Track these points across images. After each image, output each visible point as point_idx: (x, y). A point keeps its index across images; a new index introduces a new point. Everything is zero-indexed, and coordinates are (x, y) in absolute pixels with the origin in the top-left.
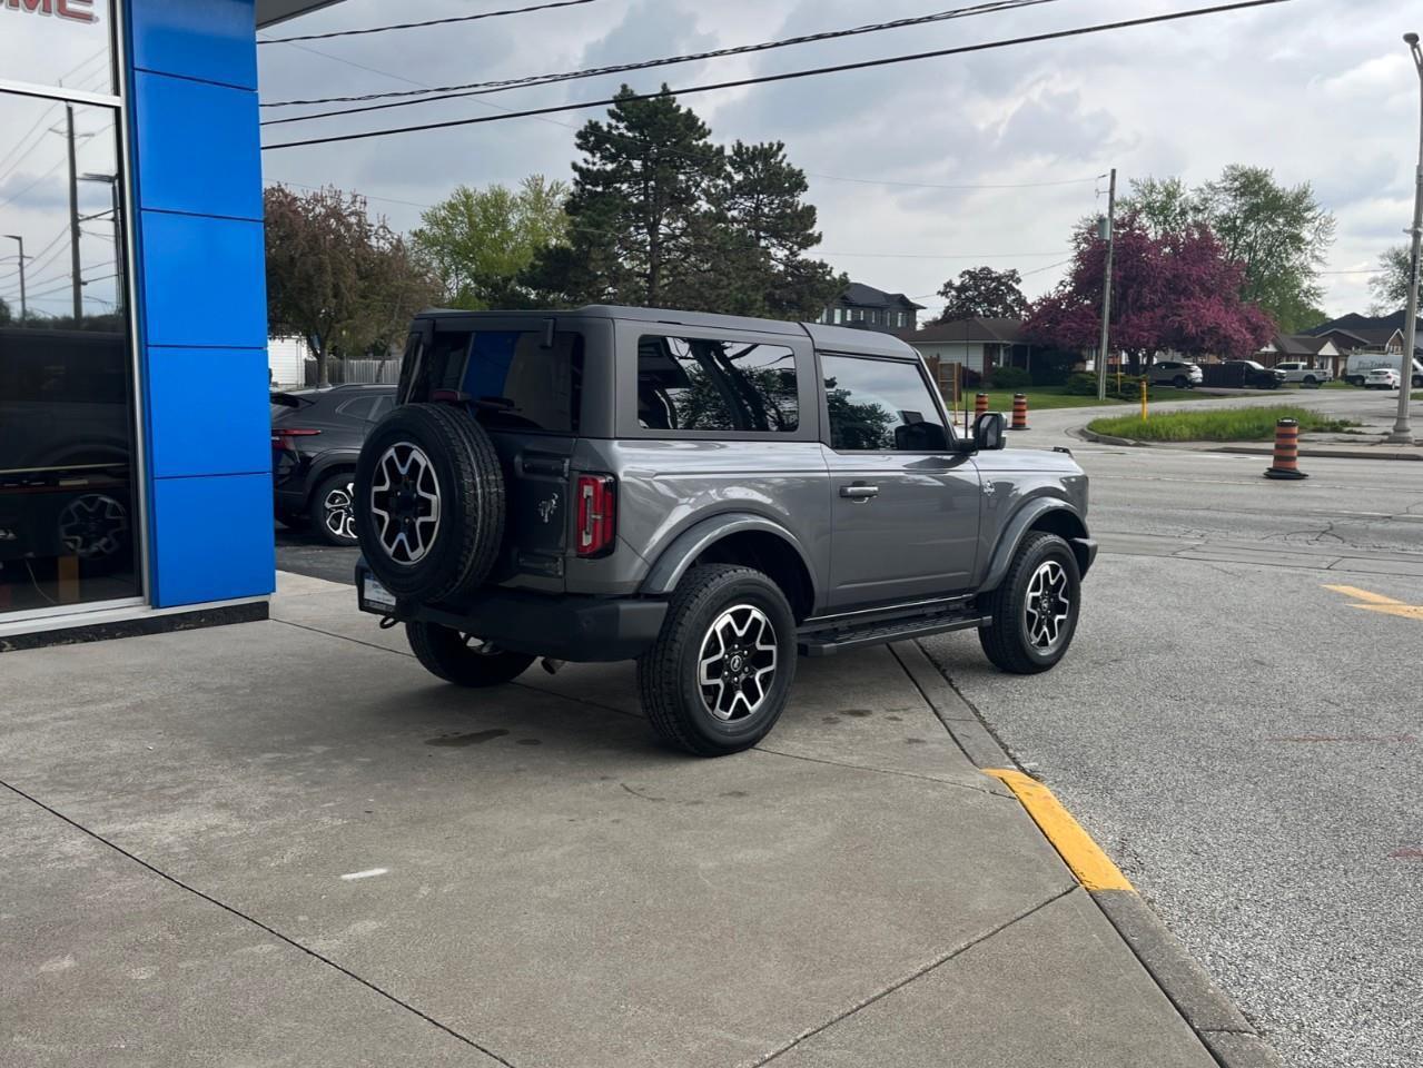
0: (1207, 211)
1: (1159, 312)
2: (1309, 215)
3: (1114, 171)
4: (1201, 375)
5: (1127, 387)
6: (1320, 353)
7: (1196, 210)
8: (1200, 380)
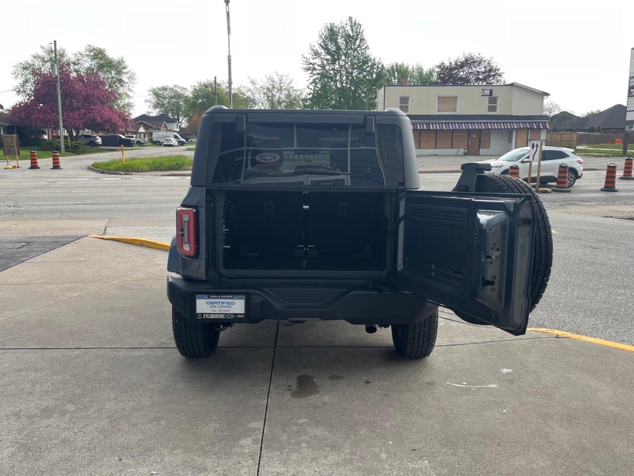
0: (80, 65)
1: (83, 111)
2: (124, 70)
3: (55, 42)
4: (101, 141)
5: (74, 146)
6: (139, 131)
7: (74, 63)
8: (101, 143)
